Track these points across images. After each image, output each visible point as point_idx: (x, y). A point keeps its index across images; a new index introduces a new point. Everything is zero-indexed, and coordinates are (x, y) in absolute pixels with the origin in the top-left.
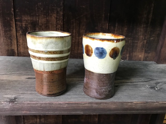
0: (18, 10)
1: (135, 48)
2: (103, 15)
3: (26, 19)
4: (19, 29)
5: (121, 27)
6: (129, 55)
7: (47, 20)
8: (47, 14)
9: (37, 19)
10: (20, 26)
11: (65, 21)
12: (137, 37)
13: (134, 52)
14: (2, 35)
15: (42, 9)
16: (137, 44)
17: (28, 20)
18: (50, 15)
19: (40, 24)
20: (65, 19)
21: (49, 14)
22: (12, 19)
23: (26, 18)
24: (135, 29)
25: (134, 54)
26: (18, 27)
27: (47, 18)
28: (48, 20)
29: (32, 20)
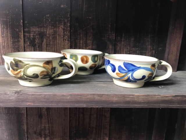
0: (26, 22)
3: (34, 30)
4: (27, 40)
5: (128, 37)
9: (45, 30)
10: (28, 37)
11: (72, 31)
12: (145, 47)
14: (10, 46)
15: (50, 20)
16: (146, 54)
17: (36, 31)
19: (47, 35)
21: (56, 26)
22: (21, 30)
24: (142, 39)
26: (26, 38)
27: (55, 29)
28: (55, 31)
29: (40, 31)
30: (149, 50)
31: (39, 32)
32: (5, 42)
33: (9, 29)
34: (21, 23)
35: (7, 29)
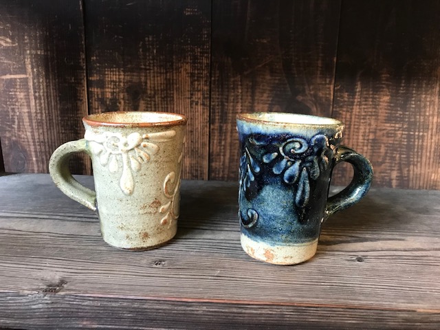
0: (95, 58)
1: (418, 152)
2: (320, 62)
3: (115, 79)
4: (96, 104)
5: (371, 93)
6: (399, 175)
7: (166, 79)
8: (168, 64)
9: (143, 79)
10: (100, 96)
11: (214, 80)
12: (422, 120)
13: (414, 165)
14: (54, 121)
15: (155, 51)
16: (423, 141)
17: (120, 82)
18: (174, 67)
19: (149, 92)
20: (215, 77)
21: (172, 65)
22: (81, 80)
23: (114, 77)
24: (414, 99)
25: (413, 171)
26: (95, 100)
27: (168, 74)
28: (169, 79)
29: (130, 81)
30: (432, 129)
31: (127, 82)
32: (43, 112)
33: (51, 77)
34: (81, 61)
35: (46, 79)
